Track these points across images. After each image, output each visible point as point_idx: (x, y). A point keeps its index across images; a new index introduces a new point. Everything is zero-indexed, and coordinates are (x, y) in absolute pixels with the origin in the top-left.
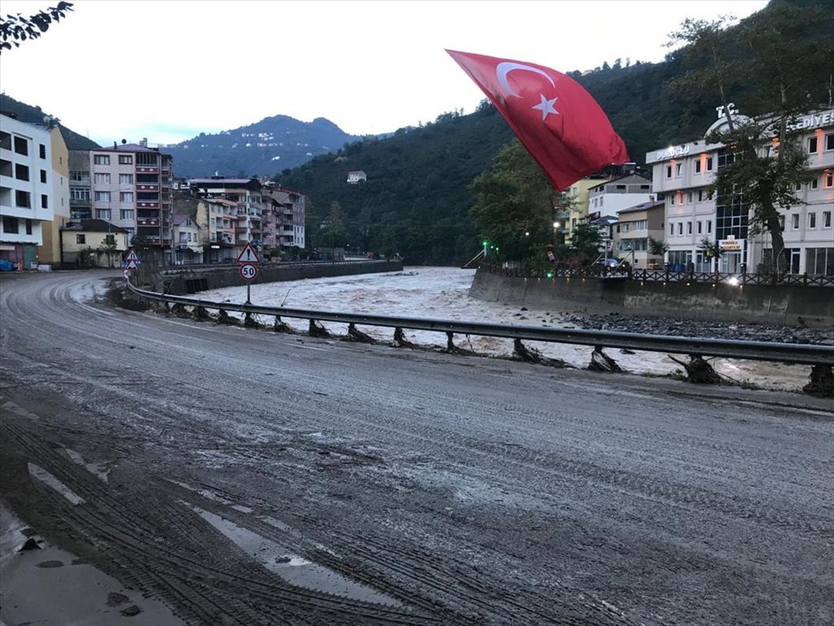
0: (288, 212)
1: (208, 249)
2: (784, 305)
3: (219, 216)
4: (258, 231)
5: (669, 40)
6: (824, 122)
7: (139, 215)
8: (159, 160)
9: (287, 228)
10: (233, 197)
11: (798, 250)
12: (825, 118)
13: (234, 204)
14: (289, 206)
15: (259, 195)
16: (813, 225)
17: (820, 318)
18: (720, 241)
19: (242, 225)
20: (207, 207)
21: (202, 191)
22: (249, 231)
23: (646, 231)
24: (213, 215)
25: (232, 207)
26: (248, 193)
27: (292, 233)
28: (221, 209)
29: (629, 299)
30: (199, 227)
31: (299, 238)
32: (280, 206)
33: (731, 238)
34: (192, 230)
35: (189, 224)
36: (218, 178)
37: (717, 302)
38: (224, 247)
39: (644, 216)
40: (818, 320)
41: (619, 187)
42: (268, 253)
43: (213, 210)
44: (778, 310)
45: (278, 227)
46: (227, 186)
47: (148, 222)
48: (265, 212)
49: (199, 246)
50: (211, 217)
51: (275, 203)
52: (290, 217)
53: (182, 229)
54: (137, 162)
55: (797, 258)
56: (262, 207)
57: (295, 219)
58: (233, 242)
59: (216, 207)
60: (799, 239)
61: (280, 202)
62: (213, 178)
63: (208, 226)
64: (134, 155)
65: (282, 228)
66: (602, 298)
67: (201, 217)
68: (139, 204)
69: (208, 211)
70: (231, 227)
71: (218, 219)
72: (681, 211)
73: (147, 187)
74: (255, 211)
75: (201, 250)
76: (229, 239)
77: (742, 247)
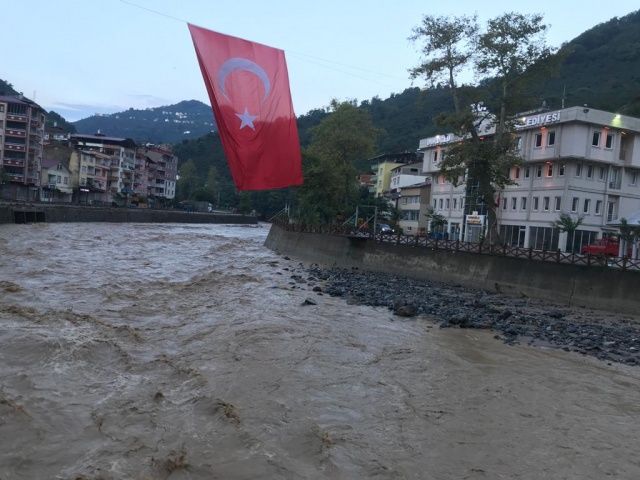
0: (161, 169)
1: (77, 192)
2: (486, 271)
3: (91, 164)
4: (129, 181)
5: (414, 34)
6: (547, 120)
7: (5, 156)
8: (30, 111)
9: (158, 181)
10: (109, 152)
11: (524, 227)
12: (548, 118)
13: (108, 157)
14: (163, 164)
15: (133, 152)
16: (536, 208)
17: (512, 285)
18: (468, 216)
19: (114, 175)
20: (79, 156)
21: (81, 143)
22: (120, 180)
23: (419, 204)
24: (83, 163)
25: (106, 160)
26: (123, 149)
27: (162, 186)
28: (94, 159)
29: (367, 256)
30: (70, 172)
31: (170, 191)
32: (153, 162)
33: (475, 213)
34: (63, 175)
35: (59, 168)
36: (100, 135)
37: (434, 264)
38: (94, 191)
39: (417, 192)
40: (510, 287)
41: (413, 170)
42: (136, 199)
43: (85, 159)
44: (480, 276)
45: (150, 180)
46: (105, 142)
47: (13, 162)
48: (137, 167)
49: (69, 188)
50: (82, 165)
51: (149, 160)
52: (162, 173)
53: (52, 172)
54: (8, 111)
55: (523, 234)
56: (135, 162)
57: (167, 174)
58: (104, 188)
59: (88, 158)
60: (525, 218)
61: (153, 160)
62: (96, 135)
63: (78, 172)
64: (6, 105)
65: (154, 181)
66: (348, 254)
67: (73, 164)
68: (7, 146)
69: (80, 159)
70: (104, 176)
71: (90, 168)
72: (442, 189)
73: (15, 133)
74: (127, 164)
75: (70, 191)
76: (100, 185)
77: (482, 222)
